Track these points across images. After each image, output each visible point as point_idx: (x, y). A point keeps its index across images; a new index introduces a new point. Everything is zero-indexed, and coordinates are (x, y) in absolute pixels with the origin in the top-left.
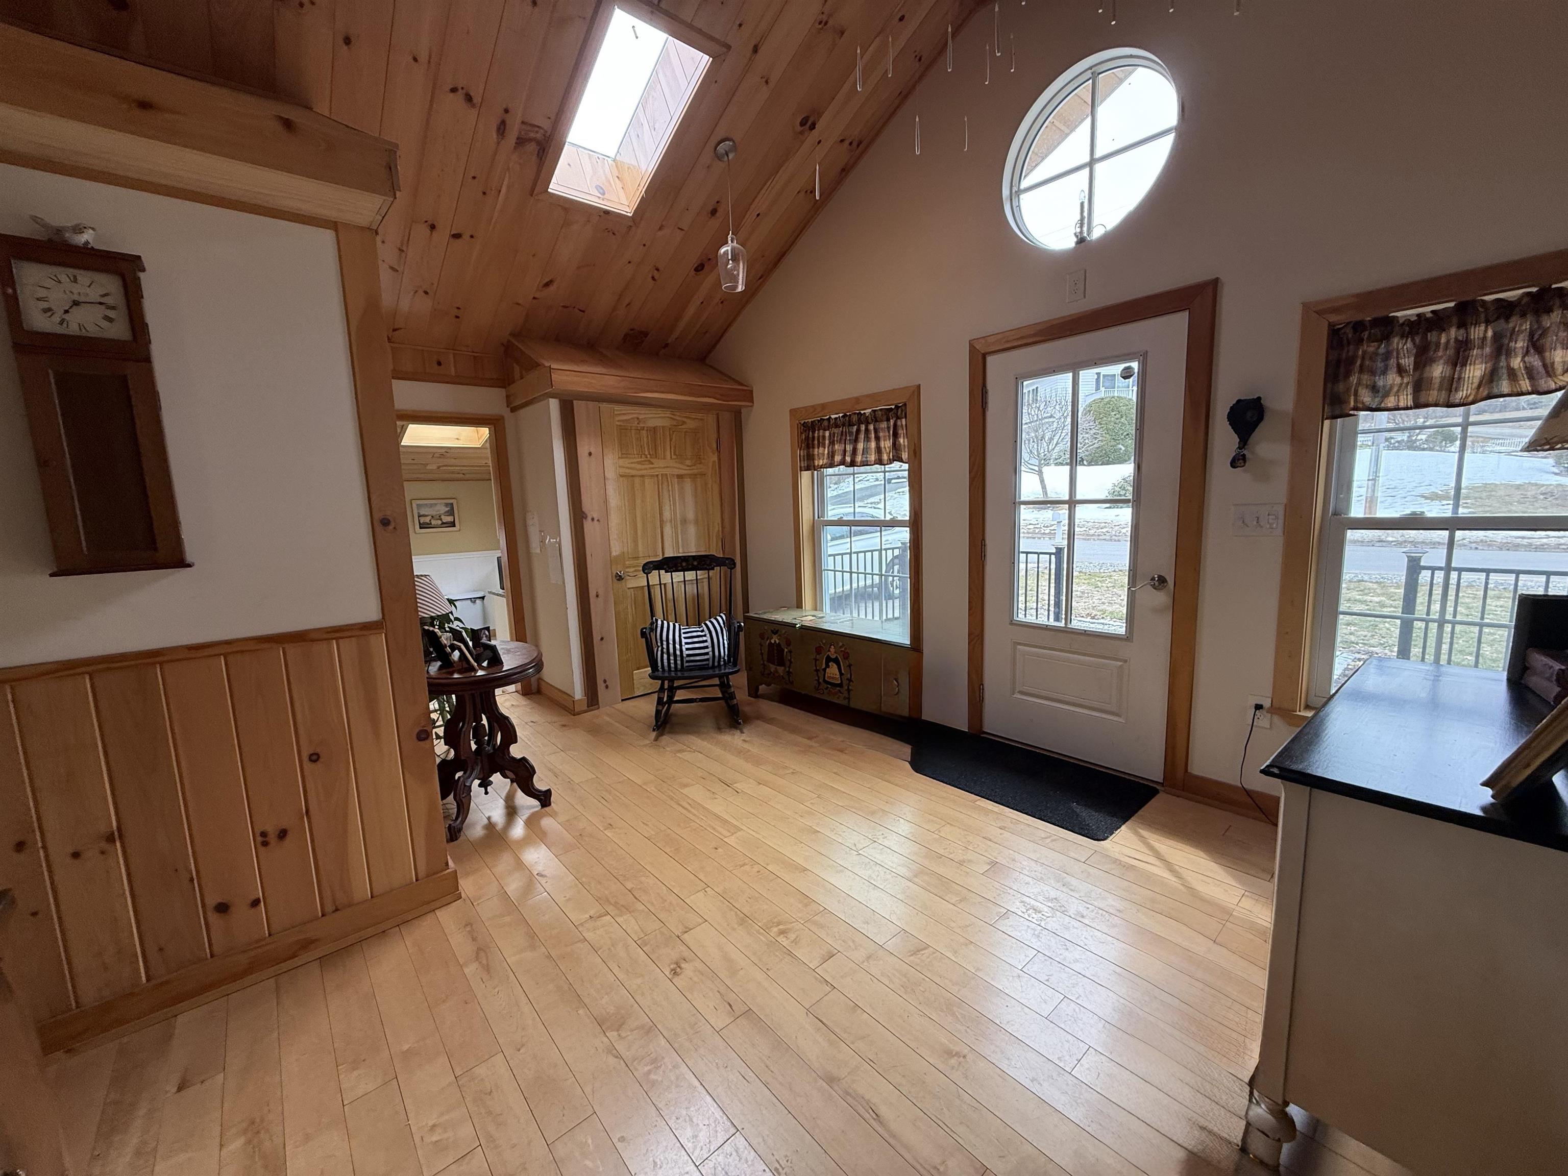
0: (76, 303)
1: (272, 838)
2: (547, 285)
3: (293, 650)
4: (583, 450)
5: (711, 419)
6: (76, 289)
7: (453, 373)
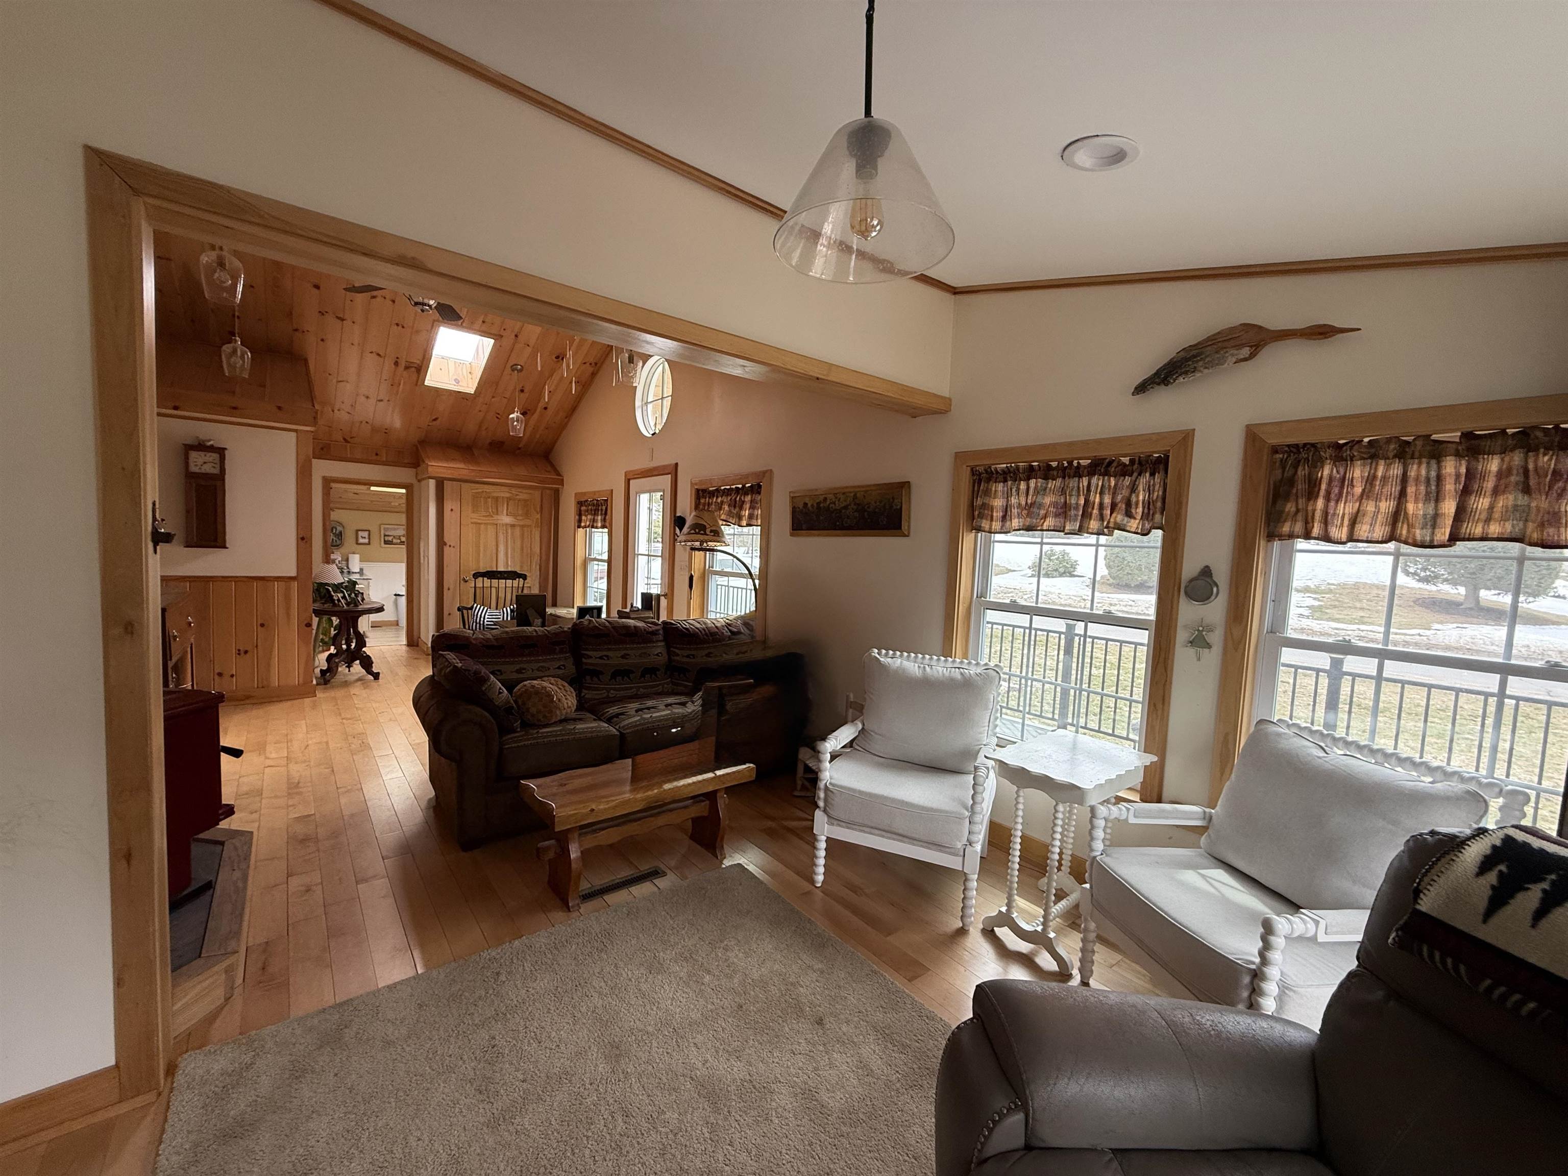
0: (205, 463)
1: (242, 652)
2: (435, 420)
3: (260, 583)
4: (448, 506)
5: (537, 494)
6: (206, 458)
7: (384, 459)
